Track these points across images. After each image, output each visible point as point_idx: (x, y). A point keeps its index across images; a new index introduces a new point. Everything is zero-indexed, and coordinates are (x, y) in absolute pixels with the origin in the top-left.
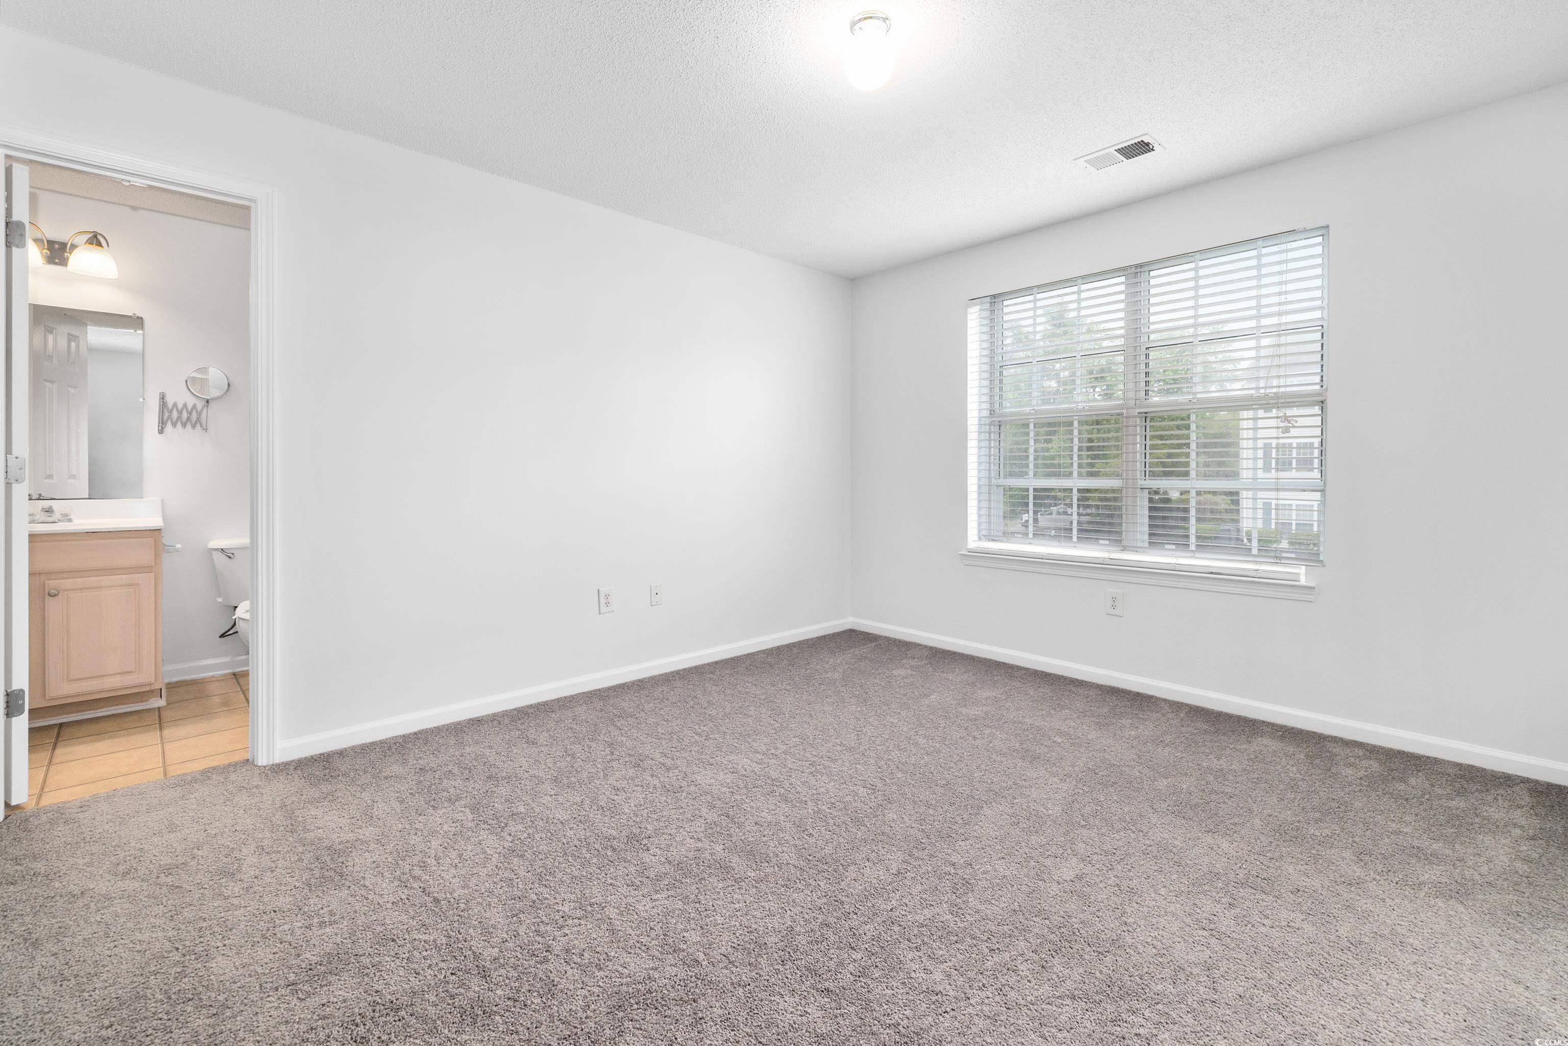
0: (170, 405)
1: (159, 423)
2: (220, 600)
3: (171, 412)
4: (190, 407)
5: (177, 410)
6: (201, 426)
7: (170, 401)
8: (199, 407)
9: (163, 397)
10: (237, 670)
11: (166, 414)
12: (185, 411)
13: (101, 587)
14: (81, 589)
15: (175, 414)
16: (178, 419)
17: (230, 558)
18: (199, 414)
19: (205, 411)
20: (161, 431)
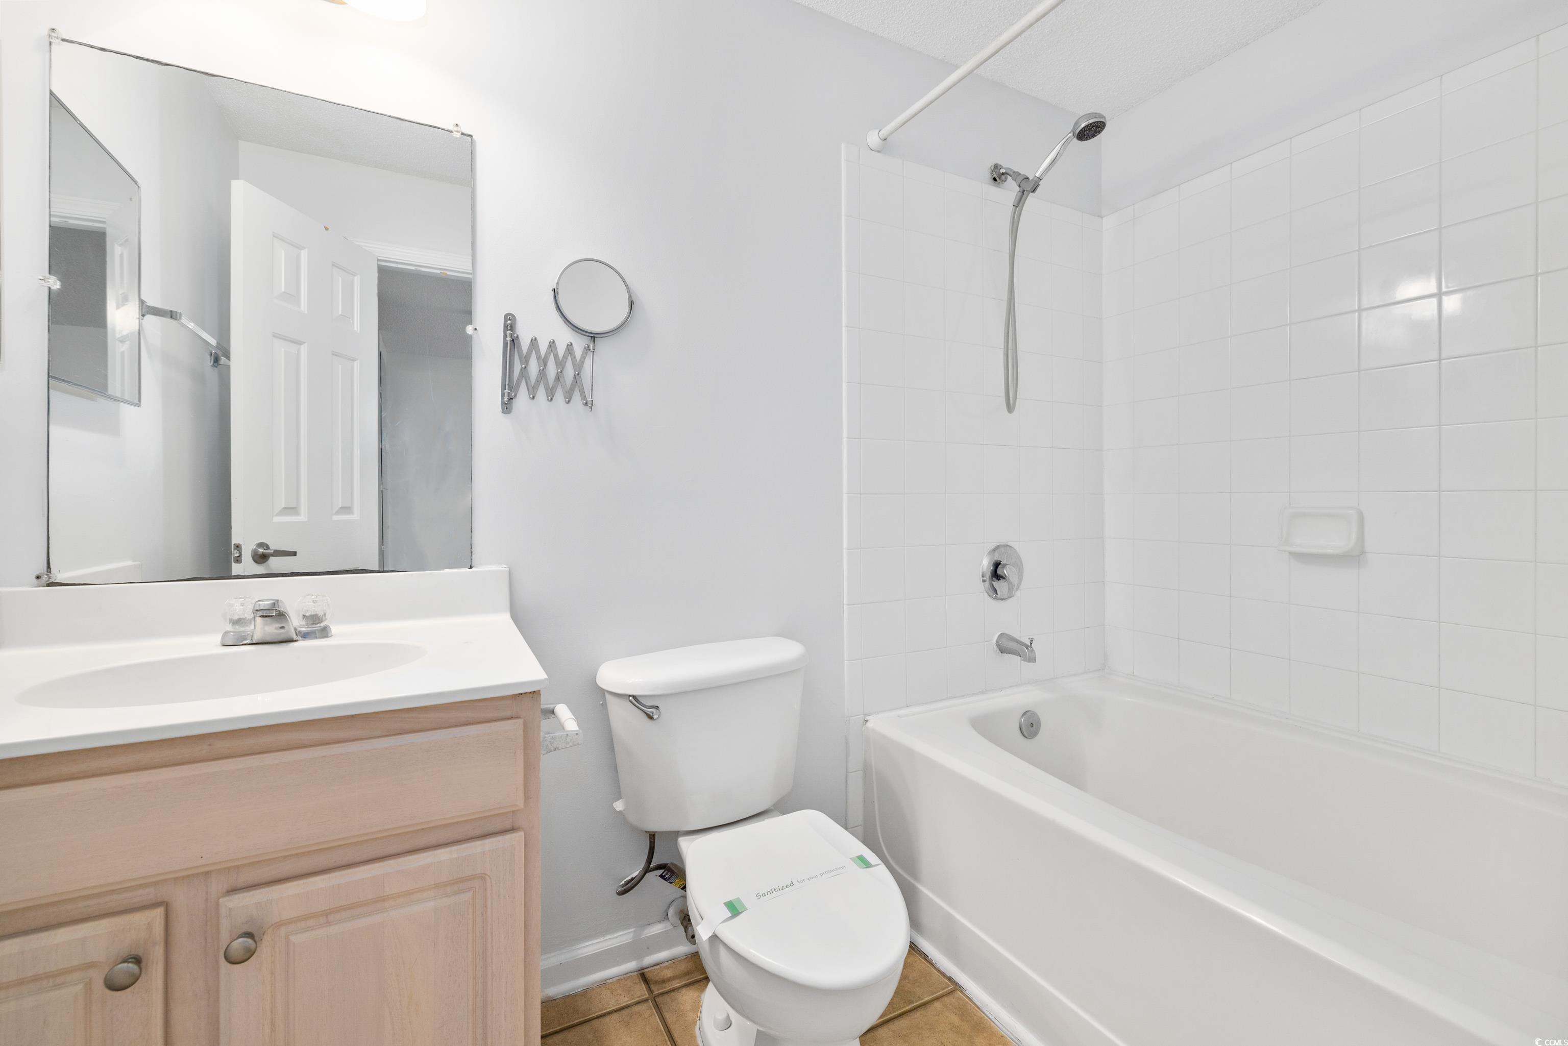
0: (525, 343)
1: (504, 388)
2: (619, 806)
3: (526, 360)
4: (561, 350)
5: (538, 358)
6: (583, 396)
7: (525, 337)
8: (578, 351)
9: (510, 324)
10: (649, 960)
11: (517, 367)
12: (552, 359)
13: (383, 899)
14: (326, 913)
15: (534, 368)
16: (538, 382)
17: (651, 717)
18: (578, 367)
19: (588, 362)
20: (507, 407)
